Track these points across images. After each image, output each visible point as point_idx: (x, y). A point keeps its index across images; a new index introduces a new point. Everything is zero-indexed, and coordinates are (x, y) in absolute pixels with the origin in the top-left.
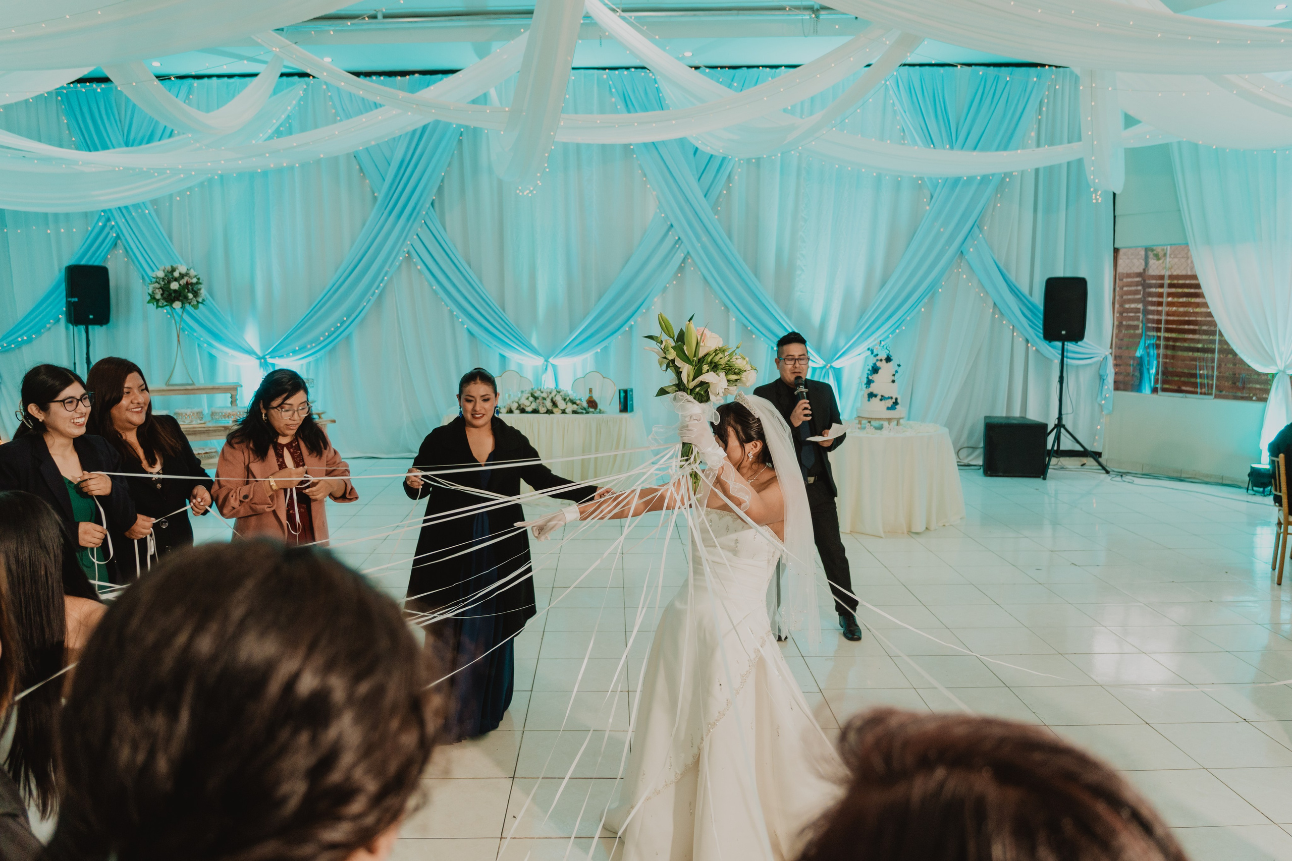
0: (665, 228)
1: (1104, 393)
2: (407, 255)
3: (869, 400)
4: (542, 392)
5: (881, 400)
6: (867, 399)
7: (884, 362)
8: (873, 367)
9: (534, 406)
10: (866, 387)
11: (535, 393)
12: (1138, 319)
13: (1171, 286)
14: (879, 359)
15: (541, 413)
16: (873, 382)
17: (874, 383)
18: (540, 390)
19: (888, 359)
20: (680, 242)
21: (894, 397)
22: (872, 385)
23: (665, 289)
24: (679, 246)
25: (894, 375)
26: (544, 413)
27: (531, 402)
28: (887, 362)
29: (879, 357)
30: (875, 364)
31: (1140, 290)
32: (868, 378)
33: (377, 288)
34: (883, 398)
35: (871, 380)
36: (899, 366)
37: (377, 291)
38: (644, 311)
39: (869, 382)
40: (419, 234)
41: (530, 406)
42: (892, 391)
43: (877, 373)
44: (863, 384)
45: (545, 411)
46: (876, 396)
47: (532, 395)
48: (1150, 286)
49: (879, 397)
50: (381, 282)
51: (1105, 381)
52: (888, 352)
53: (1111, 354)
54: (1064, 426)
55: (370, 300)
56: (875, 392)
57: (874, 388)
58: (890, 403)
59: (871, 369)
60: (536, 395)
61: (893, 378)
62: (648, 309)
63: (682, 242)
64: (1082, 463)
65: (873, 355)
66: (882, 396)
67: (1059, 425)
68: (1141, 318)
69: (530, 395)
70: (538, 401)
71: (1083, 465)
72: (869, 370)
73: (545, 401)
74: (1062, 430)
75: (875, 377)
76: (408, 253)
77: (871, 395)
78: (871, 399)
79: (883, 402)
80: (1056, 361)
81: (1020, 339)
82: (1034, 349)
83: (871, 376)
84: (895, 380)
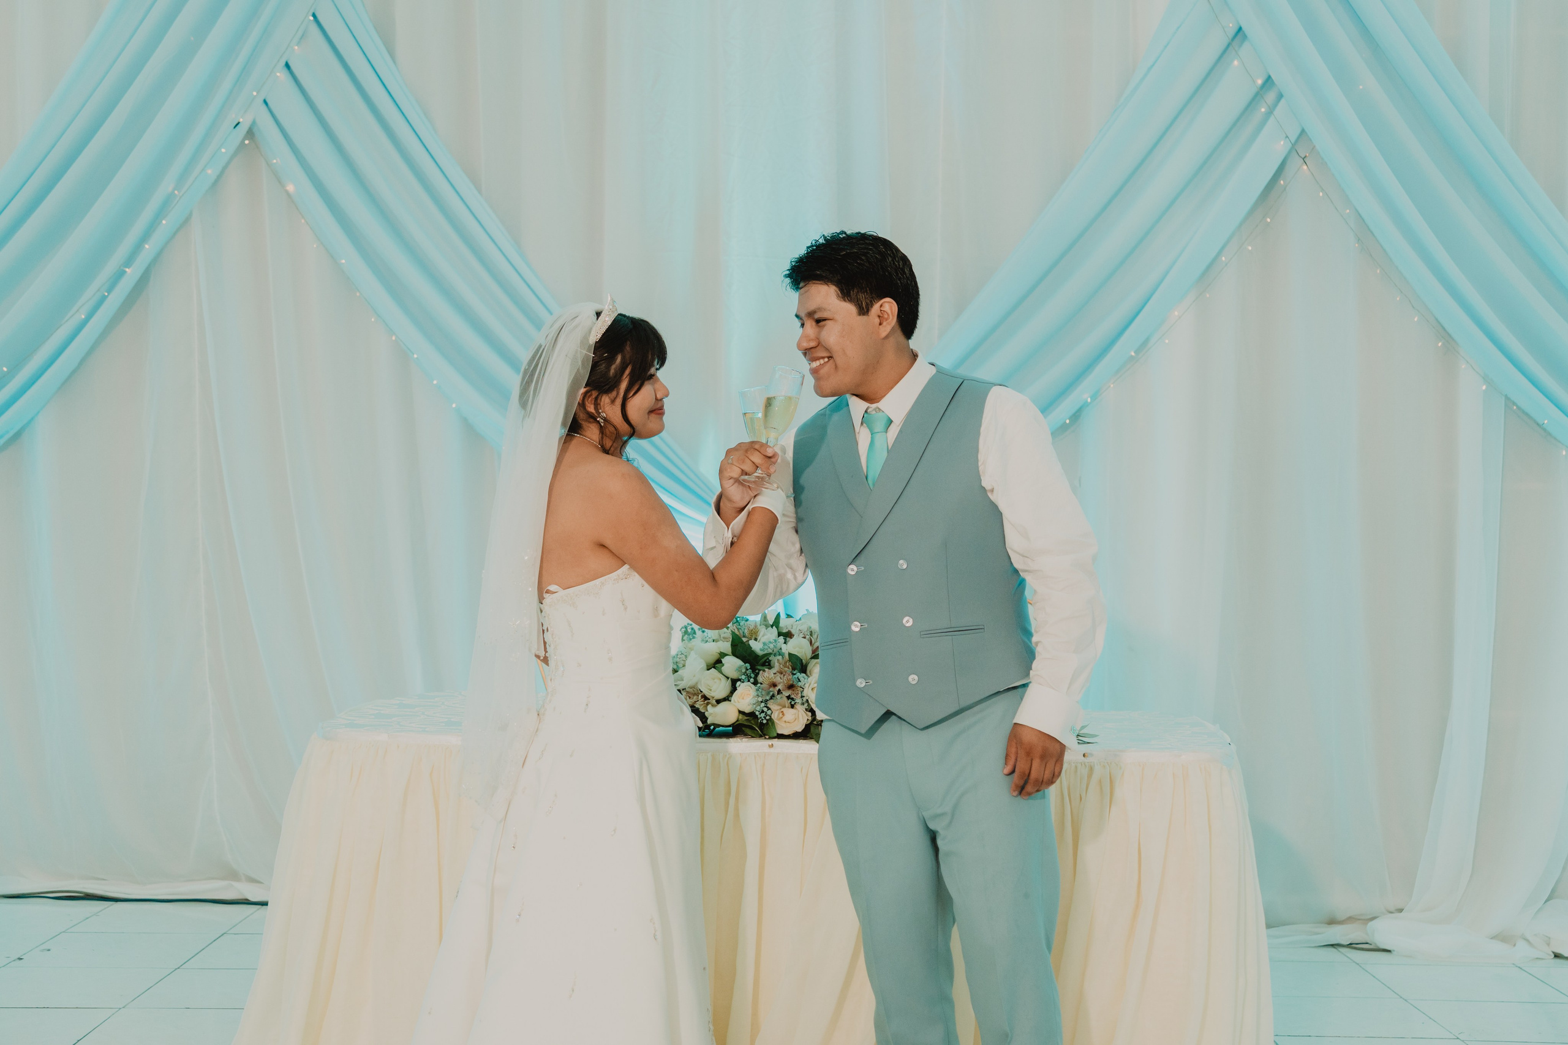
0: (1217, 41)
2: (247, 142)
4: (788, 635)
9: (746, 698)
11: (755, 636)
15: (781, 736)
18: (776, 623)
20: (1270, 97)
23: (1207, 275)
24: (1270, 112)
26: (796, 736)
27: (734, 682)
33: (129, 261)
37: (127, 270)
38: (1133, 354)
40: (291, 64)
41: (727, 699)
45: (800, 728)
47: (740, 648)
50: (145, 238)
55: (103, 299)
60: (756, 646)
62: (1143, 347)
63: (1280, 96)
69: (726, 647)
70: (766, 676)
73: (801, 676)
76: (250, 134)
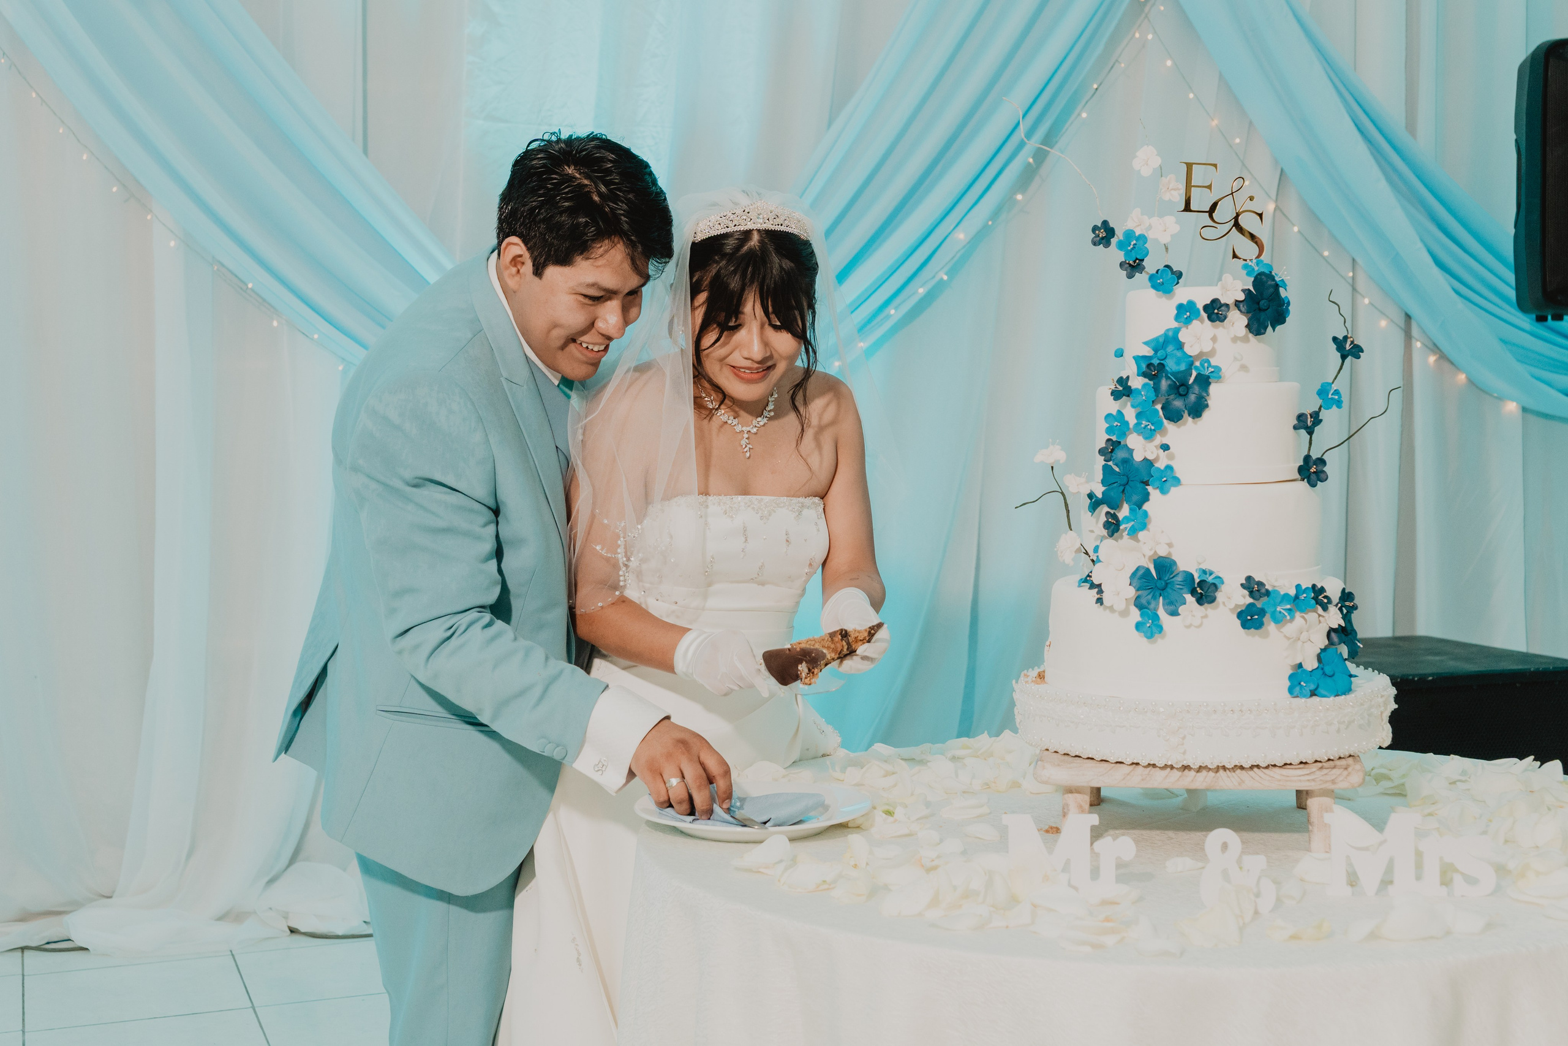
3: (1150, 628)
5: (1251, 619)
6: (1135, 615)
7: (1238, 321)
8: (1153, 370)
10: (1113, 526)
14: (1202, 297)
16: (1168, 479)
17: (1174, 491)
19: (1265, 305)
21: (1334, 590)
22: (1157, 503)
25: (1308, 423)
28: (1256, 328)
30: (1170, 341)
32: (1111, 449)
35: (1149, 463)
43: (1197, 410)
49: (1233, 596)
56: (1187, 563)
59: (1137, 382)
66: (1253, 587)
72: (1123, 390)
78: (1161, 612)
80: (1512, 407)
81: (1383, 323)
82: (1432, 359)
83: (1149, 436)
84: (1321, 461)
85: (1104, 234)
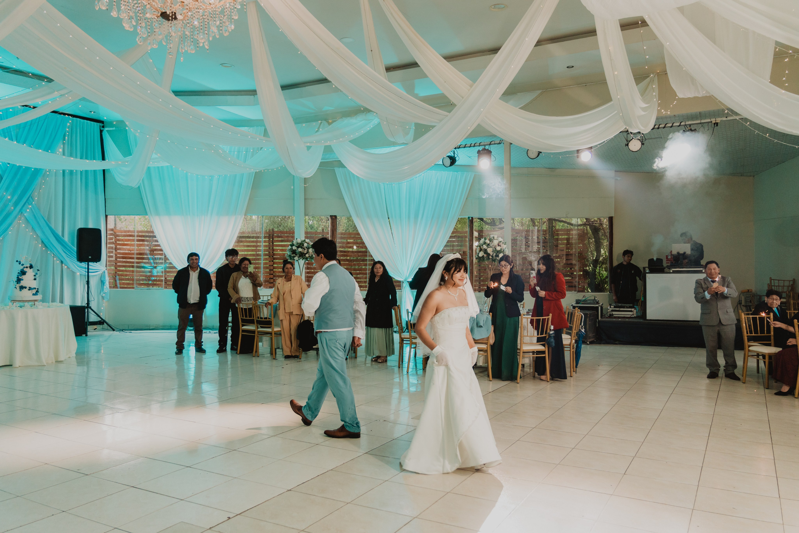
1: (104, 290)
3: (21, 290)
5: (29, 290)
6: (19, 290)
7: (29, 268)
8: (21, 271)
10: (17, 283)
12: (112, 252)
13: (138, 236)
14: (26, 266)
16: (22, 280)
19: (31, 267)
21: (37, 288)
22: (21, 281)
25: (35, 276)
28: (30, 269)
29: (24, 266)
30: (23, 269)
31: (113, 238)
32: (17, 278)
34: (30, 289)
35: (21, 278)
36: (38, 270)
39: (19, 280)
42: (34, 284)
43: (24, 275)
44: (15, 282)
46: (26, 288)
48: (118, 236)
49: (28, 288)
51: (105, 284)
52: (30, 263)
53: (106, 269)
54: (90, 308)
56: (24, 286)
57: (23, 283)
58: (34, 291)
59: (20, 272)
61: (34, 277)
64: (95, 328)
65: (20, 265)
66: (30, 288)
67: (88, 307)
68: (114, 252)
71: (95, 329)
72: (19, 273)
74: (90, 310)
75: (24, 277)
77: (22, 288)
78: (22, 290)
79: (31, 290)
80: (78, 274)
81: (58, 262)
82: (66, 267)
83: (21, 276)
84: (36, 279)
85: (17, 261)
